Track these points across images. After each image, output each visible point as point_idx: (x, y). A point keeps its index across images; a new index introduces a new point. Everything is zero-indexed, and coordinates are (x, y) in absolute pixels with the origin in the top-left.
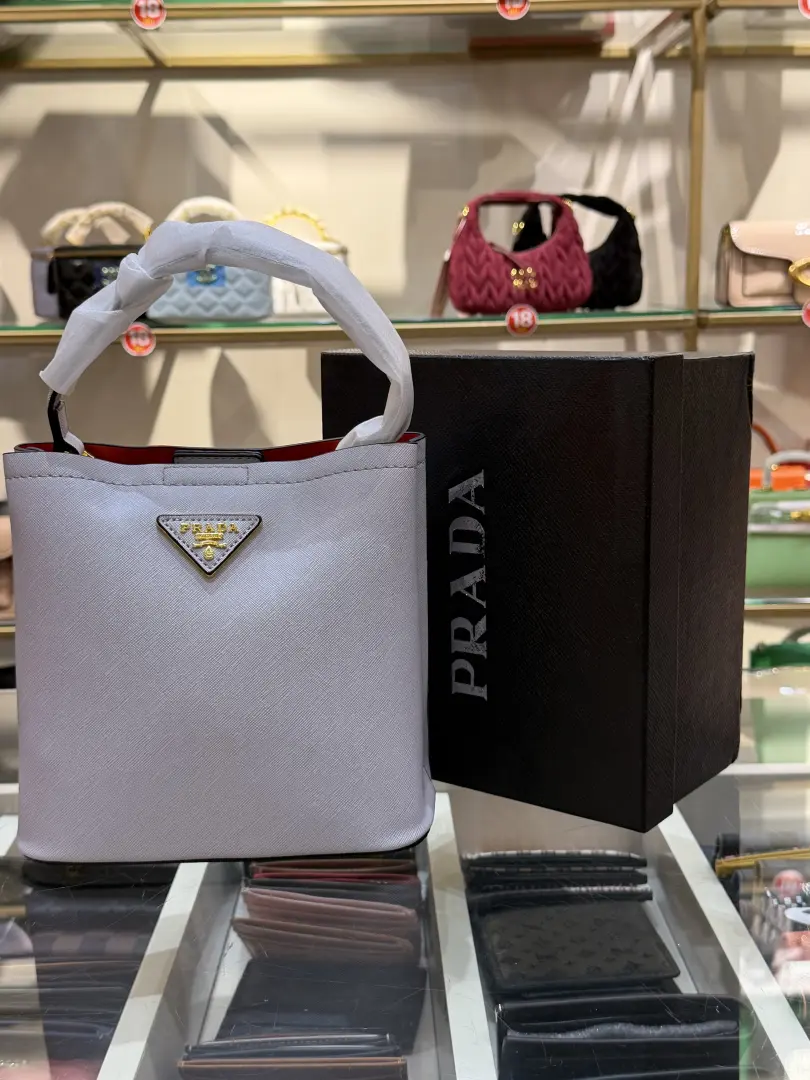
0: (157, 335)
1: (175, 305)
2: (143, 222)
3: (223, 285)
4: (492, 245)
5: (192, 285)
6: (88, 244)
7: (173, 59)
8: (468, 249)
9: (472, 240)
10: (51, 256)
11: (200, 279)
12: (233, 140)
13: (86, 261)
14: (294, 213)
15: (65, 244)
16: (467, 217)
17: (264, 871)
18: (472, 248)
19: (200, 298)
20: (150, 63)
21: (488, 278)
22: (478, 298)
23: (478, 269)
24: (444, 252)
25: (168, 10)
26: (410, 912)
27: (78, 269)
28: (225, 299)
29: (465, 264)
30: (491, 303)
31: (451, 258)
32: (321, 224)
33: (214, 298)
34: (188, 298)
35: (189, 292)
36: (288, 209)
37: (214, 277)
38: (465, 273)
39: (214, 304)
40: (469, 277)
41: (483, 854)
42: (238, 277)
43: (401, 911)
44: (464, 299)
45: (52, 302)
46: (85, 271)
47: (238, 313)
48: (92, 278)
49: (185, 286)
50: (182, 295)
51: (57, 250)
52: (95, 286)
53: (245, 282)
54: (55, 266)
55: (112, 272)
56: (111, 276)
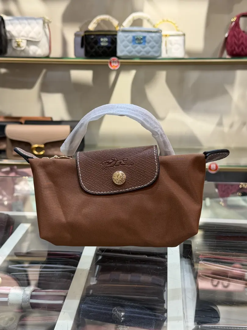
0: (121, 62)
1: (127, 51)
2: (115, 23)
3: (145, 45)
4: (244, 32)
5: (134, 44)
6: (96, 30)
8: (235, 33)
9: (237, 29)
10: (82, 34)
11: (137, 42)
13: (95, 36)
14: (167, 21)
15: (86, 30)
16: (234, 21)
17: (202, 255)
19: (137, 49)
21: (242, 43)
22: (237, 50)
23: (239, 40)
24: (226, 33)
27: (92, 39)
28: (146, 49)
29: (234, 38)
30: (242, 53)
31: (228, 36)
32: (176, 25)
33: (142, 49)
34: (133, 49)
35: (132, 46)
37: (142, 41)
38: (233, 42)
39: (141, 51)
40: (235, 43)
42: (150, 41)
44: (232, 51)
45: (82, 51)
46: (95, 39)
47: (149, 55)
48: (97, 42)
49: (131, 44)
50: (130, 48)
51: (85, 32)
52: (98, 45)
53: (153, 43)
54: (85, 38)
55: (104, 40)
56: (104, 42)
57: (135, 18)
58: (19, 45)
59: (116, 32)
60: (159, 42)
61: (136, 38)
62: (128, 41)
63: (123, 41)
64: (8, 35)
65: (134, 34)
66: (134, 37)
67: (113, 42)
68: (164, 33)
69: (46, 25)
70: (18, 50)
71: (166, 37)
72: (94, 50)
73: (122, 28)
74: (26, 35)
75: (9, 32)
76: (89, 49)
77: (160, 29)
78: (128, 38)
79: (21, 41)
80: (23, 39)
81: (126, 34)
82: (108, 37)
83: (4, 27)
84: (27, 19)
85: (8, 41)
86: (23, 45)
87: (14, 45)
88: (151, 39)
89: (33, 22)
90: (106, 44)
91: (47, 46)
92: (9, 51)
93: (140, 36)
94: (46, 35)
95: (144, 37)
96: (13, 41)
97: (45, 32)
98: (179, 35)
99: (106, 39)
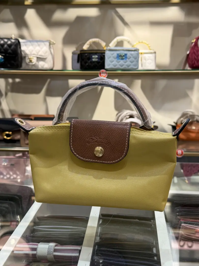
0: (108, 73)
1: (113, 65)
2: (103, 44)
3: (126, 60)
5: (118, 60)
6: (89, 49)
9: (196, 48)
10: (79, 52)
11: (120, 58)
12: (125, 24)
13: (88, 54)
15: (81, 49)
16: (194, 42)
17: (183, 219)
18: (196, 50)
19: (120, 63)
22: (197, 64)
23: (197, 57)
24: (188, 51)
27: (86, 56)
28: (126, 64)
29: (194, 55)
31: (190, 53)
32: (149, 45)
33: (124, 63)
34: (117, 63)
35: (117, 61)
36: (141, 41)
37: (124, 58)
38: (193, 58)
39: (123, 65)
40: (195, 59)
42: (130, 57)
44: (193, 64)
45: (78, 65)
46: (88, 56)
47: (130, 67)
48: (90, 58)
49: (116, 60)
50: (115, 62)
51: (81, 51)
52: (91, 60)
53: (132, 59)
54: (80, 55)
55: (95, 57)
56: (95, 58)
57: (119, 41)
58: (31, 61)
59: (105, 50)
60: (137, 58)
61: (119, 55)
62: (113, 57)
63: (110, 57)
64: (23, 53)
65: (118, 52)
66: (118, 54)
67: (102, 58)
68: (140, 51)
69: (51, 46)
70: (30, 65)
71: (141, 54)
72: (87, 64)
73: (108, 48)
74: (36, 54)
75: (24, 51)
76: (83, 63)
77: (138, 48)
78: (113, 55)
79: (33, 58)
80: (35, 57)
81: (112, 52)
82: (98, 54)
83: (20, 48)
84: (37, 41)
85: (23, 58)
86: (34, 61)
87: (27, 61)
89: (42, 43)
90: (97, 60)
91: (52, 62)
92: (24, 65)
93: (123, 54)
94: (51, 53)
95: (126, 55)
96: (27, 58)
97: (51, 51)
98: (151, 53)
99: (97, 56)
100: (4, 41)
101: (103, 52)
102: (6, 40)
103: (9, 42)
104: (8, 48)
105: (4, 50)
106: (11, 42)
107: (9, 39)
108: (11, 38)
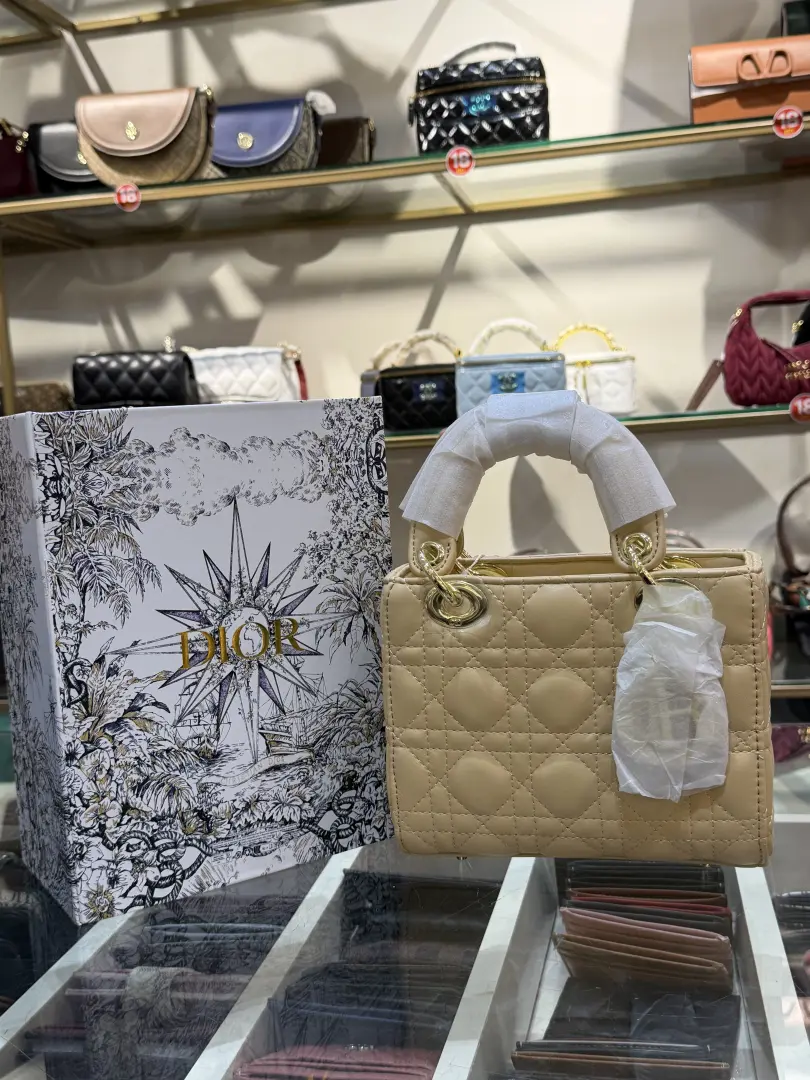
3: (522, 392)
4: (764, 342)
5: (496, 393)
6: (410, 365)
7: (480, 205)
8: (740, 347)
10: (377, 377)
11: (502, 387)
13: (405, 380)
14: (586, 327)
16: (739, 317)
17: (578, 895)
18: (745, 345)
20: (461, 211)
21: (760, 371)
22: (750, 391)
23: (751, 365)
25: (477, 159)
26: (723, 938)
27: (399, 386)
30: (765, 395)
31: (726, 357)
32: (610, 336)
36: (580, 325)
37: (515, 385)
38: (737, 370)
40: (741, 372)
41: (793, 893)
42: (536, 383)
43: (714, 937)
44: (739, 393)
46: (405, 387)
48: (411, 393)
51: (384, 371)
52: (414, 400)
53: (542, 388)
54: (380, 386)
55: (428, 387)
56: (428, 391)
59: (453, 366)
60: (557, 383)
61: (500, 377)
62: (482, 386)
63: (471, 387)
64: (201, 392)
66: (495, 377)
67: (449, 390)
68: (569, 359)
69: (291, 363)
72: (404, 412)
74: (242, 391)
75: (204, 387)
76: (392, 410)
77: (561, 352)
78: (481, 380)
81: (476, 371)
82: (435, 378)
83: (192, 376)
88: (538, 379)
89: (261, 358)
90: (433, 396)
93: (511, 372)
94: (291, 386)
95: (521, 375)
97: (289, 380)
98: (616, 361)
99: (434, 386)
100: (141, 361)
101: (450, 370)
102: (146, 358)
103: (157, 364)
104: (153, 381)
105: (142, 388)
106: (163, 361)
107: (155, 353)
108: (164, 352)
